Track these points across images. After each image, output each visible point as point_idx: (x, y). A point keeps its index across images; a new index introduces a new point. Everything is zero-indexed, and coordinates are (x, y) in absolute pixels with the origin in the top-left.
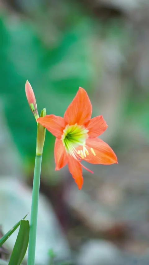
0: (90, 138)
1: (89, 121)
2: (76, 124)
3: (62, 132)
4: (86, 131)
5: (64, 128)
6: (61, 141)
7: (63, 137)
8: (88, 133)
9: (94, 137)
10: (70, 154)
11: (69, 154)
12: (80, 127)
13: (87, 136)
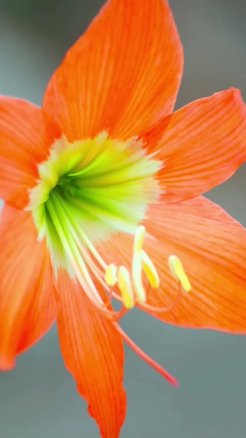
0: (168, 196)
1: (165, 122)
2: (103, 136)
3: (35, 173)
4: (150, 165)
5: (41, 157)
6: (29, 215)
7: (39, 195)
8: (160, 175)
9: (189, 196)
10: (72, 276)
11: (64, 274)
12: (120, 146)
13: (157, 188)
